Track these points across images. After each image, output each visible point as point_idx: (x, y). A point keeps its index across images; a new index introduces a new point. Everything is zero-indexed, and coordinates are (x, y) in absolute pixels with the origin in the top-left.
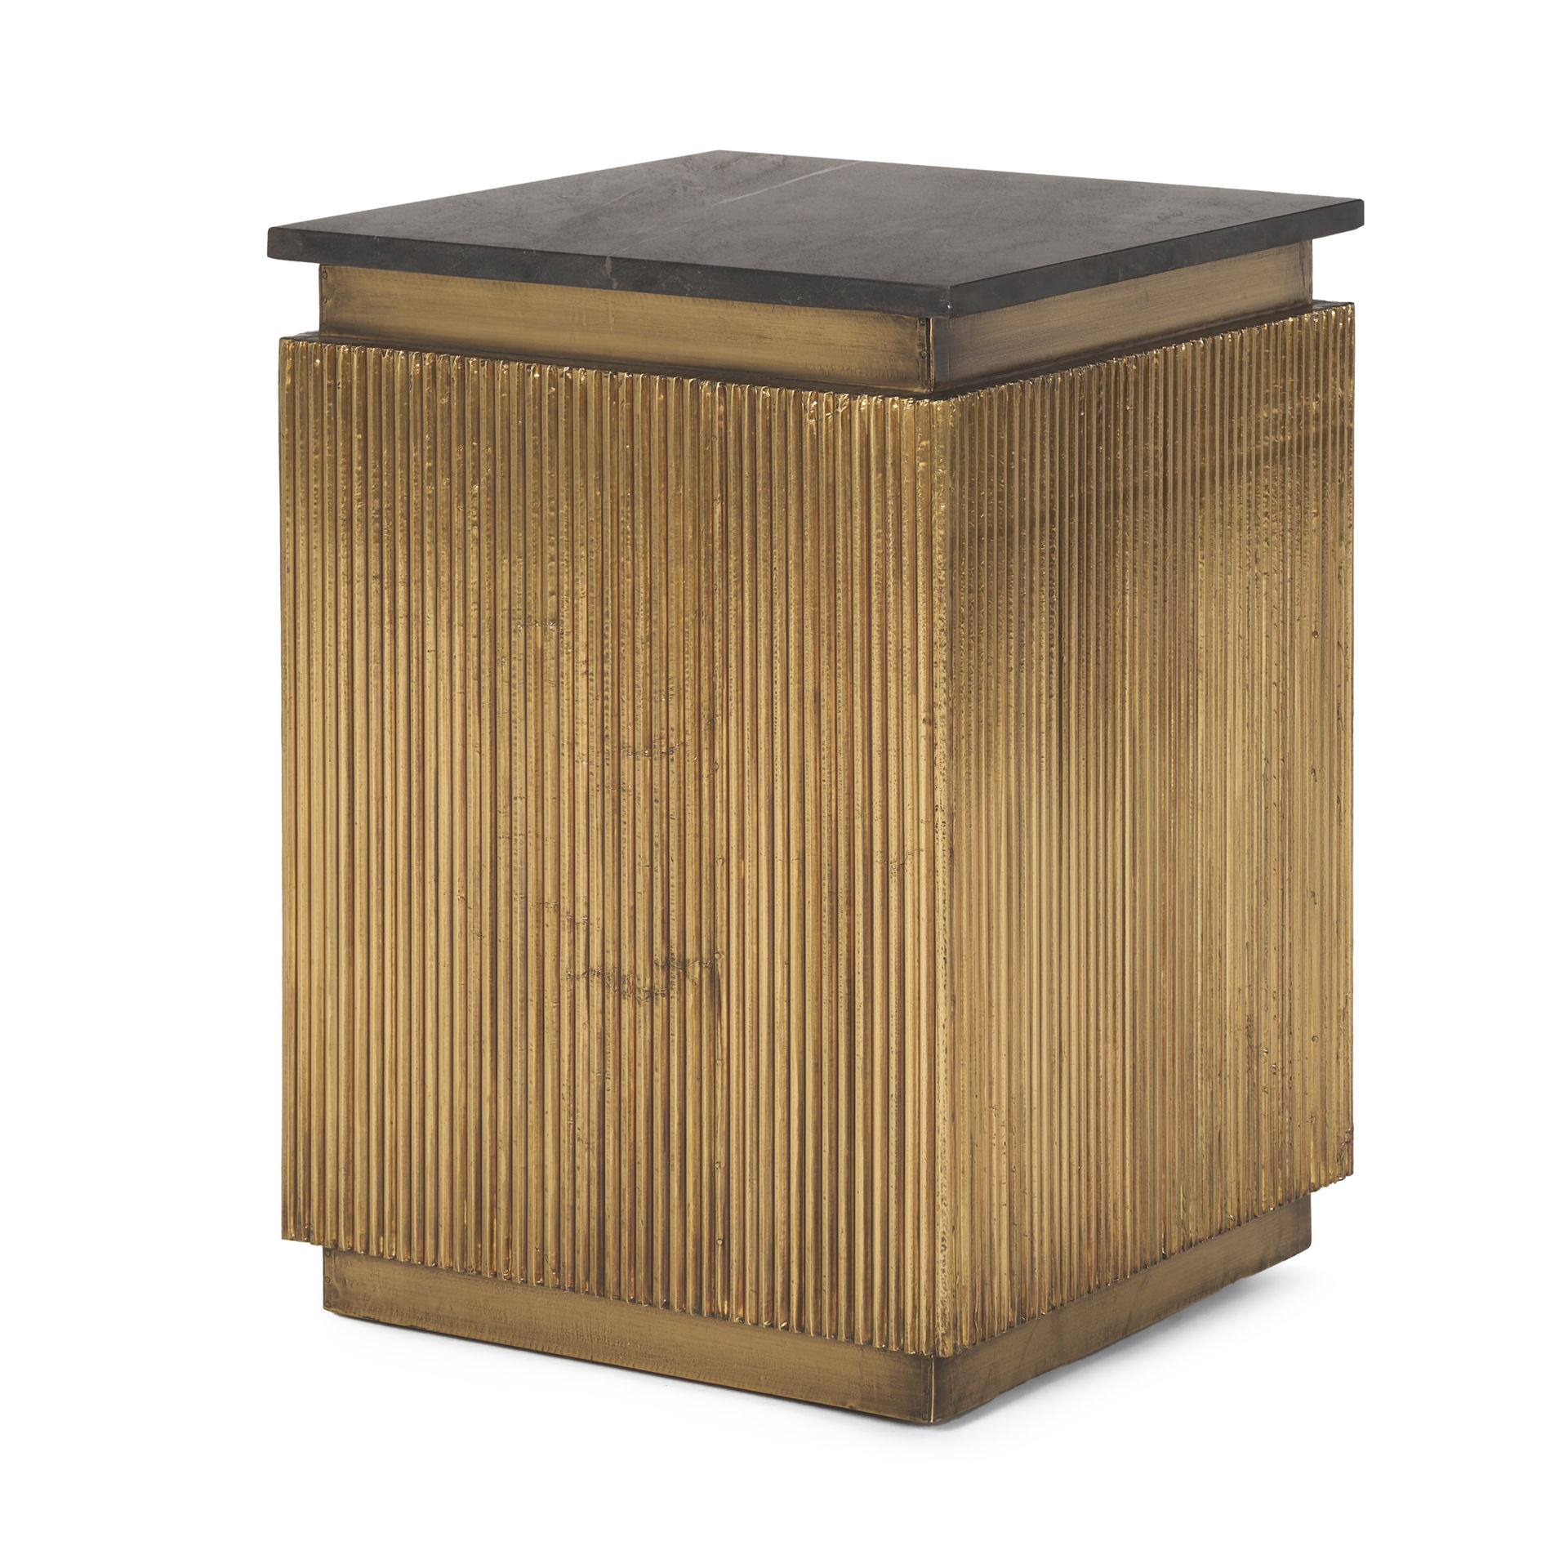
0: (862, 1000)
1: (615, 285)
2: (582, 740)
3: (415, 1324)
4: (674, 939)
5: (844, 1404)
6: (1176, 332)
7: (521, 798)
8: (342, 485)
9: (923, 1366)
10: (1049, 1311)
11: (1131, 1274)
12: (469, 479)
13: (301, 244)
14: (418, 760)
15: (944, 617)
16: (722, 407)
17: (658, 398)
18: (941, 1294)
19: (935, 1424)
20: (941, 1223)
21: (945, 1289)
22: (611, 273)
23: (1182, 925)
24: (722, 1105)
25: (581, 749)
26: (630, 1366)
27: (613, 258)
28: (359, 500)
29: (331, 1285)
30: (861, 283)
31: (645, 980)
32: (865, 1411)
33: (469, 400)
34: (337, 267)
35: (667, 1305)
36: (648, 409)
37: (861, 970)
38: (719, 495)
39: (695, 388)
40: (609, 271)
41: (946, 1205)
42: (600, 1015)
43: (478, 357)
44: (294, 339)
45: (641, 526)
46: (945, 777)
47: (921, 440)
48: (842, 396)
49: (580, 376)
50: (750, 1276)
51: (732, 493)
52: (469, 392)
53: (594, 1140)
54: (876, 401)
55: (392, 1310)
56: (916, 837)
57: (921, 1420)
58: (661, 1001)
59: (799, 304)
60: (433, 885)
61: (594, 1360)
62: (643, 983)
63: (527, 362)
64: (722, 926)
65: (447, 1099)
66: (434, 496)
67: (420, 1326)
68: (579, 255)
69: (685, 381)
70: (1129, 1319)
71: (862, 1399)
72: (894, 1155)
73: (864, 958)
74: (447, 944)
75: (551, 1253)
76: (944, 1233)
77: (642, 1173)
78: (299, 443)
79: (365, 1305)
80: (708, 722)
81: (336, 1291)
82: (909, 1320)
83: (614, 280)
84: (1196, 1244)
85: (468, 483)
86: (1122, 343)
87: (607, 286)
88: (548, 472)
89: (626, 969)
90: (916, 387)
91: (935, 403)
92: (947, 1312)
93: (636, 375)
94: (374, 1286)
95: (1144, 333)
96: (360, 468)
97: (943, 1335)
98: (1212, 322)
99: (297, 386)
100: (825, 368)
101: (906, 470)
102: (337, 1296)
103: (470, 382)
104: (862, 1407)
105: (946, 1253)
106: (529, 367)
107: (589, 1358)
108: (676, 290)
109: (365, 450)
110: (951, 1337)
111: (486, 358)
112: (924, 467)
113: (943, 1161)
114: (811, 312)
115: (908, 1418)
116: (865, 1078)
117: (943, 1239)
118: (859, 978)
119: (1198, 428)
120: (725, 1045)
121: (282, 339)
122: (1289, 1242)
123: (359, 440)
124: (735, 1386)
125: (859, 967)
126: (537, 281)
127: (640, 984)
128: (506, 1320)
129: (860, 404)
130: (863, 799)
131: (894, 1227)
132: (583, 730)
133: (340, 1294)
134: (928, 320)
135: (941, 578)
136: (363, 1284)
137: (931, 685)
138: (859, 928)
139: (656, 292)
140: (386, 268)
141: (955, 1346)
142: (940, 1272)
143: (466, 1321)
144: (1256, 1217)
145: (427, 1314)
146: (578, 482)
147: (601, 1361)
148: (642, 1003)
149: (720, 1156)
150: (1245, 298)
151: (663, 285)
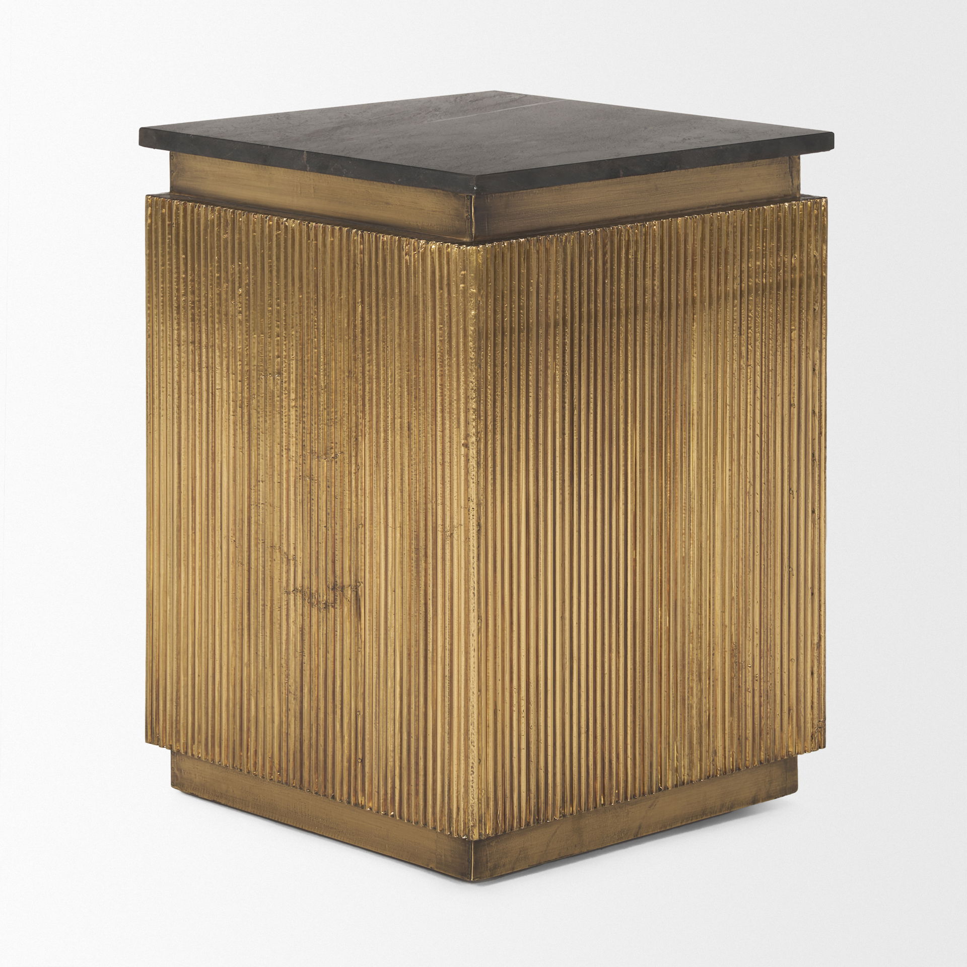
0: (431, 616)
1: (308, 168)
2: (293, 448)
4: (338, 573)
5: (428, 865)
6: (681, 211)
7: (262, 482)
8: (175, 287)
9: (467, 845)
10: (560, 817)
11: (631, 798)
12: (237, 285)
13: (155, 138)
14: (212, 456)
15: (474, 381)
16: (362, 246)
17: (329, 239)
18: (471, 802)
19: (473, 882)
20: (471, 757)
21: (473, 798)
22: (307, 161)
23: (676, 583)
24: (361, 676)
25: (292, 453)
26: (321, 833)
27: (307, 152)
28: (183, 295)
29: (174, 773)
30: (431, 171)
31: (323, 596)
32: (438, 870)
33: (237, 236)
34: (178, 153)
35: (333, 797)
36: (324, 245)
37: (431, 598)
38: (360, 300)
39: (349, 233)
40: (305, 160)
41: (474, 746)
42: (301, 617)
43: (242, 210)
44: (153, 196)
45: (321, 317)
46: (474, 480)
47: (461, 271)
48: (421, 241)
49: (292, 224)
50: (375, 782)
51: (366, 299)
52: (237, 231)
53: (298, 693)
54: (439, 244)
55: (205, 790)
56: (459, 517)
57: (466, 879)
58: (331, 609)
59: (399, 184)
60: (220, 532)
61: (304, 828)
62: (323, 599)
63: (265, 214)
64: (361, 566)
65: (226, 663)
66: (220, 295)
67: (218, 801)
68: (291, 149)
69: (344, 228)
70: (640, 828)
71: (438, 863)
72: (447, 713)
73: (433, 590)
74: (226, 568)
75: (276, 761)
76: (473, 763)
77: (322, 715)
78: (154, 259)
80: (355, 440)
81: (177, 776)
82: (455, 816)
83: (308, 165)
84: (688, 783)
85: (236, 287)
86: (635, 217)
87: (303, 169)
88: (276, 282)
89: (314, 589)
90: (465, 237)
91: (469, 247)
92: (474, 812)
93: (319, 224)
94: (195, 775)
95: (653, 211)
96: (184, 276)
97: (472, 826)
98: (712, 206)
99: (153, 224)
100: (419, 224)
101: (453, 289)
102: (177, 780)
103: (237, 224)
104: (437, 868)
105: (473, 776)
106: (266, 218)
107: (301, 827)
108: (338, 173)
109: (186, 264)
110: (477, 828)
111: (245, 211)
112: (463, 287)
113: (474, 718)
114: (412, 189)
115: (459, 877)
116: (433, 664)
117: (472, 767)
118: (430, 602)
119: (689, 272)
120: (363, 640)
121: (148, 195)
122: (778, 787)
123: (183, 258)
124: (374, 850)
125: (430, 596)
126: (270, 165)
127: (321, 599)
129: (431, 247)
130: (432, 491)
131: (447, 758)
132: (293, 441)
133: (179, 778)
134: (471, 197)
135: (472, 356)
136: (190, 773)
137: (467, 423)
138: (430, 572)
139: (329, 174)
140: (196, 154)
141: (480, 834)
142: (470, 788)
143: (240, 799)
144: (739, 769)
145: (221, 793)
146: (290, 288)
147: (307, 830)
148: (322, 610)
149: (360, 708)
150: (741, 191)
151: (332, 169)
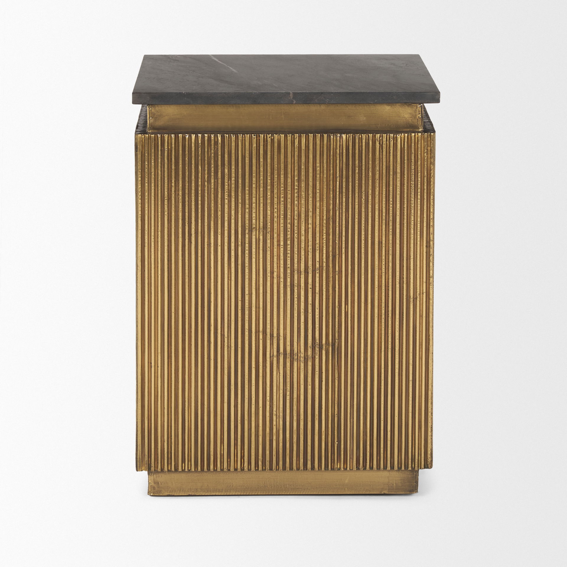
0: (398, 349)
1: (294, 102)
2: (277, 270)
3: (190, 494)
4: (318, 337)
5: (381, 492)
7: (249, 294)
9: (415, 474)
12: (226, 179)
13: (148, 98)
16: (341, 143)
17: (313, 142)
18: (430, 447)
22: (293, 98)
24: (338, 394)
25: (276, 274)
27: (293, 93)
29: (152, 486)
31: (305, 353)
33: (226, 150)
34: (157, 106)
38: (339, 175)
39: (329, 138)
48: (392, 134)
49: (277, 137)
50: (349, 453)
51: (345, 174)
53: (282, 414)
54: (408, 135)
55: (180, 490)
56: (422, 288)
57: (414, 492)
58: (312, 360)
61: (272, 494)
64: (338, 330)
68: (278, 93)
69: (324, 135)
71: (389, 489)
72: (411, 401)
73: (400, 333)
75: (262, 458)
79: (168, 490)
80: (333, 258)
81: (154, 487)
82: (417, 458)
83: (294, 100)
85: (225, 181)
87: (290, 103)
89: (296, 350)
91: (432, 134)
93: (302, 135)
94: (172, 483)
96: (175, 179)
101: (420, 159)
104: (389, 492)
107: (270, 494)
108: (321, 102)
109: (177, 172)
111: (234, 134)
115: (408, 493)
116: (399, 375)
117: (431, 428)
118: (397, 341)
125: (398, 337)
126: (259, 104)
127: (303, 355)
128: (233, 486)
130: (400, 277)
133: (156, 488)
136: (167, 483)
137: (429, 234)
138: (398, 323)
142: (430, 439)
143: (214, 489)
147: (276, 494)
148: (303, 362)
149: (337, 412)
151: (316, 101)
